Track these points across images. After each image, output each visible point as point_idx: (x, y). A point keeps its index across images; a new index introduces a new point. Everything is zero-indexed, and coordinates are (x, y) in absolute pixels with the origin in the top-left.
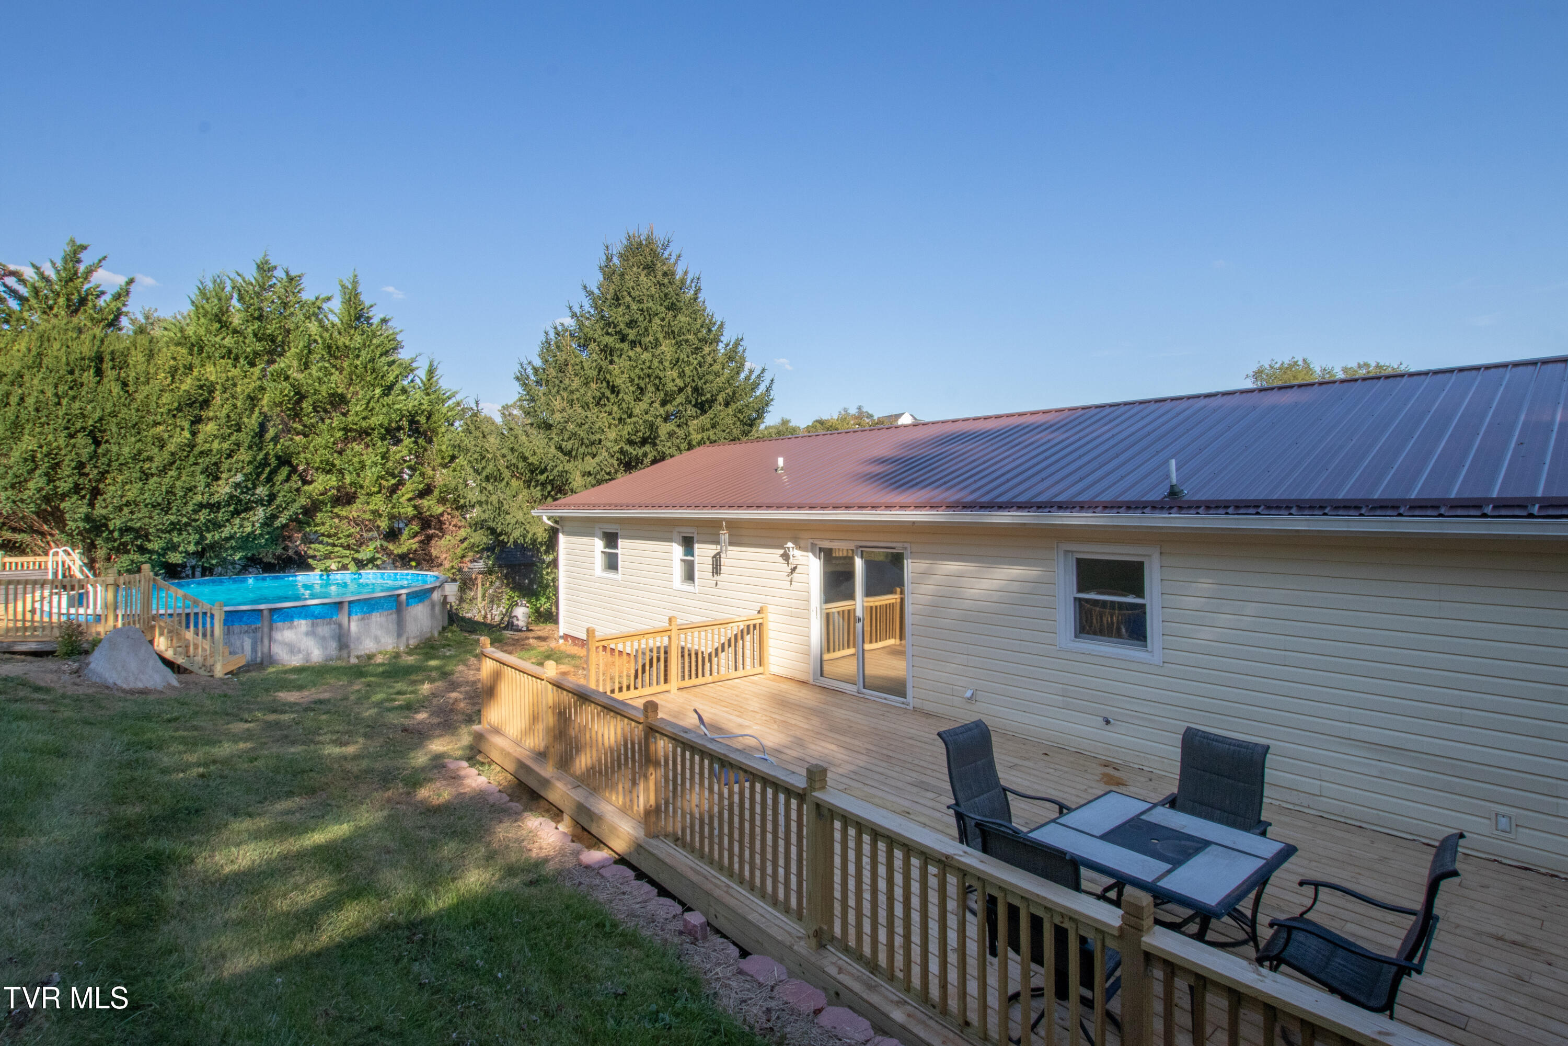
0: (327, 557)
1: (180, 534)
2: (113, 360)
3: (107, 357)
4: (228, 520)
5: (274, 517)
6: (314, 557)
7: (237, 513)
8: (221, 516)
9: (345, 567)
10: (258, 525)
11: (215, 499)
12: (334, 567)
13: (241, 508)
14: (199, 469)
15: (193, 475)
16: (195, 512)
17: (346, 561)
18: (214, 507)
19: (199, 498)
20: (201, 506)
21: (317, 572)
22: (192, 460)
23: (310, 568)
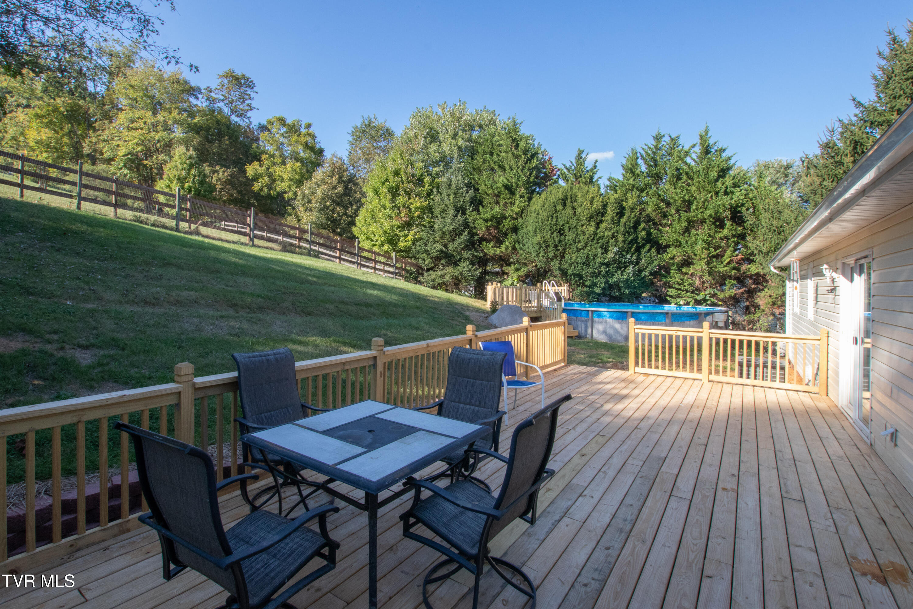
0: (679, 296)
1: (597, 278)
2: (571, 198)
3: (569, 197)
4: (616, 272)
5: (640, 271)
6: (671, 297)
7: (618, 268)
8: (612, 269)
9: (688, 304)
10: (631, 275)
11: (607, 260)
12: (682, 302)
13: (622, 266)
14: (599, 245)
15: (596, 249)
16: (600, 267)
17: (689, 300)
18: (607, 265)
19: (599, 260)
20: (602, 264)
21: (672, 305)
22: (595, 241)
23: (669, 303)
